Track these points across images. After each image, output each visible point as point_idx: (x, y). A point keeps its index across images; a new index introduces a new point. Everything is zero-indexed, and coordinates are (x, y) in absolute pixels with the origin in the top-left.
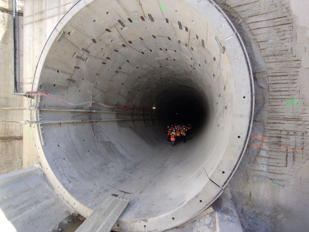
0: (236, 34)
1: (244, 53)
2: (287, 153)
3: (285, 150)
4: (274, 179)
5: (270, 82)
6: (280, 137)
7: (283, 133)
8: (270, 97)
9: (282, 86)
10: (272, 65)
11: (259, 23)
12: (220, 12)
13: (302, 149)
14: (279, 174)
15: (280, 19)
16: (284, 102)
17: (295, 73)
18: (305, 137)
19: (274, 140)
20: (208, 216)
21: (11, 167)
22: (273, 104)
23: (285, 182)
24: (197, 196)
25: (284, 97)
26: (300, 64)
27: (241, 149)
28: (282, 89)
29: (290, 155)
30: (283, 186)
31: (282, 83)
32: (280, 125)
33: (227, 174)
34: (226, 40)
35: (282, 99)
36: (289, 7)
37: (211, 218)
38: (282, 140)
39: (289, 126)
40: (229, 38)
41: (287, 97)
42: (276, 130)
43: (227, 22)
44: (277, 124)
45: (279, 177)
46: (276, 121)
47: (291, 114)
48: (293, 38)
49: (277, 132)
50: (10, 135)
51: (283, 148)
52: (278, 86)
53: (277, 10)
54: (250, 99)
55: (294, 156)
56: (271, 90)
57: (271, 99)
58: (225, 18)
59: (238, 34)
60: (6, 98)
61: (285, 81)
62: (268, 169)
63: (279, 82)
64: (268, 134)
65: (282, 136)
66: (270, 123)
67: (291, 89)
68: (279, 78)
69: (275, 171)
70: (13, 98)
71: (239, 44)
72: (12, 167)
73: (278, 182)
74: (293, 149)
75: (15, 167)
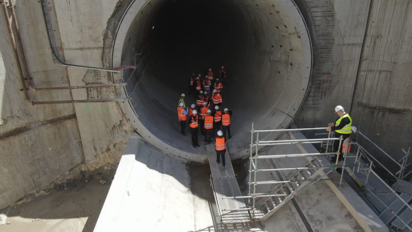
0: (307, 30)
1: (310, 42)
2: (322, 92)
3: (321, 91)
4: (315, 108)
5: (319, 52)
6: (320, 84)
7: (322, 81)
8: (318, 61)
9: (325, 54)
10: (321, 42)
11: (317, 13)
12: (300, 13)
13: (329, 89)
14: (317, 104)
15: (328, 12)
16: (324, 64)
17: (331, 47)
18: (331, 83)
19: (317, 86)
20: (285, 134)
21: (68, 150)
22: (319, 65)
23: (320, 108)
24: (280, 125)
25: (324, 61)
26: (334, 42)
27: (304, 96)
28: (324, 57)
29: (324, 93)
30: (319, 110)
31: (325, 53)
32: (321, 77)
33: (297, 110)
34: (302, 32)
35: (323, 62)
36: (334, 6)
37: (287, 135)
38: (321, 86)
39: (325, 78)
40: (303, 32)
41: (326, 61)
42: (319, 80)
43: (302, 21)
44: (320, 77)
45: (318, 106)
46: (319, 75)
47: (326, 71)
48: (333, 26)
49: (319, 81)
50: (59, 116)
51: (321, 90)
52: (322, 54)
53: (327, 6)
54: (310, 68)
55: (325, 94)
56: (319, 56)
57: (319, 62)
58: (302, 18)
59: (308, 30)
60: (44, 71)
61: (326, 52)
62: (313, 103)
63: (323, 52)
64: (315, 83)
65: (322, 83)
66: (316, 76)
67: (328, 56)
68: (323, 50)
69: (316, 103)
70: (53, 70)
71: (308, 36)
72: (70, 151)
73: (317, 108)
74: (325, 90)
75: (73, 149)
